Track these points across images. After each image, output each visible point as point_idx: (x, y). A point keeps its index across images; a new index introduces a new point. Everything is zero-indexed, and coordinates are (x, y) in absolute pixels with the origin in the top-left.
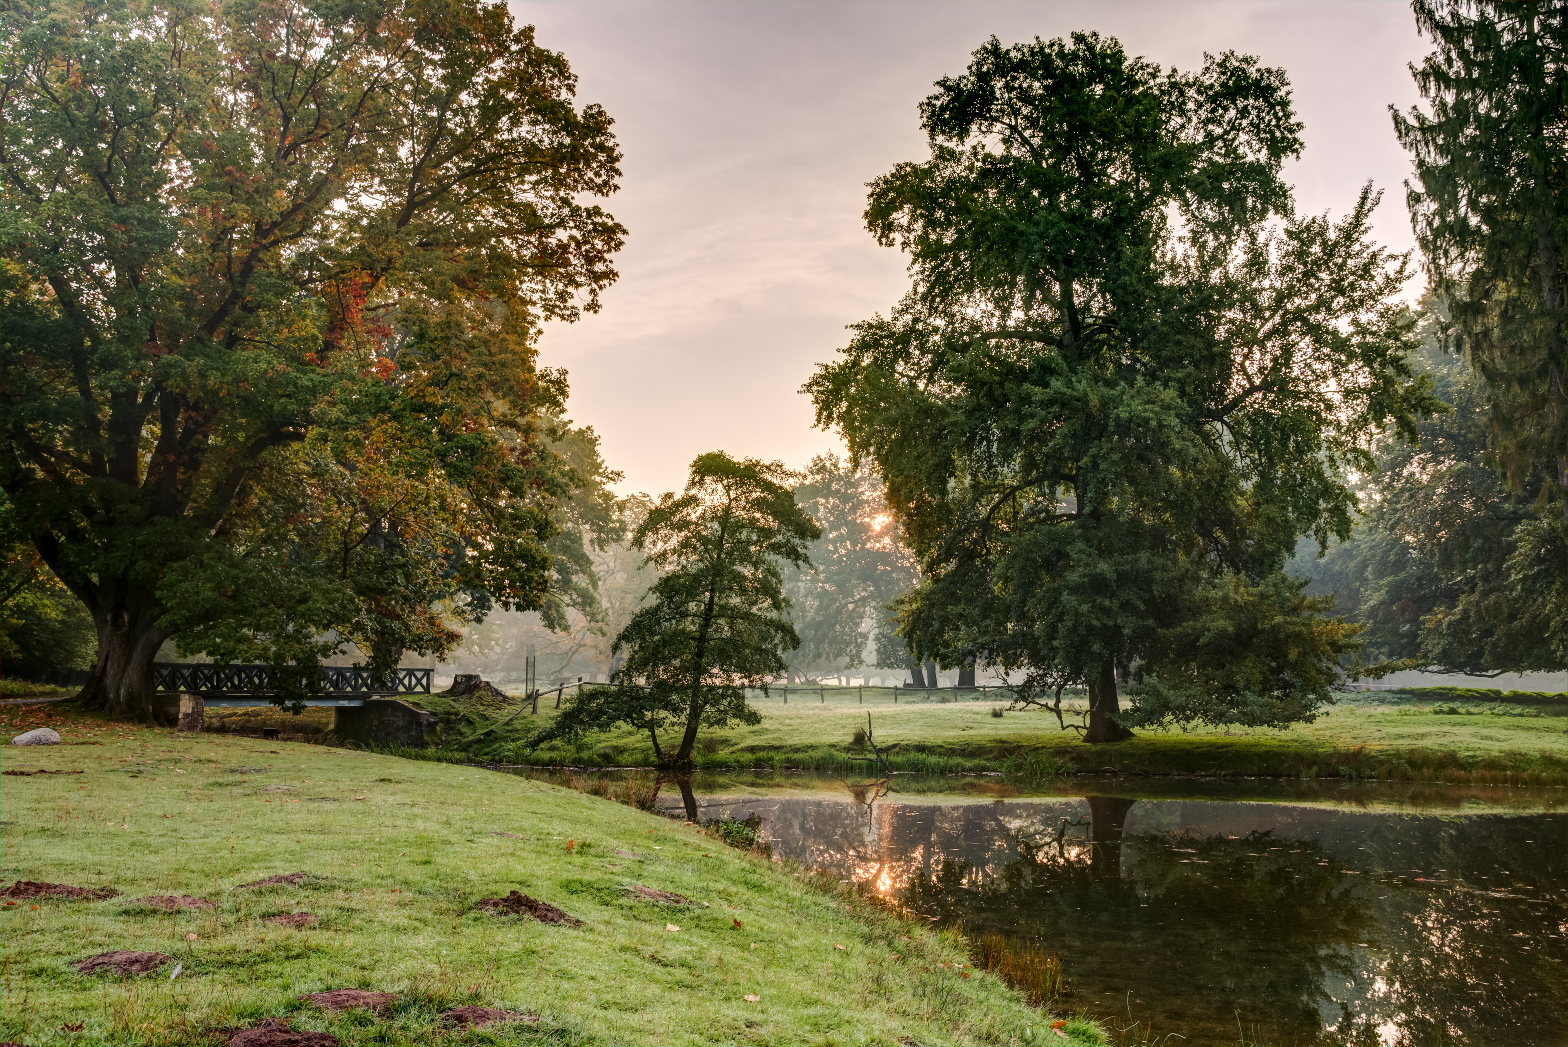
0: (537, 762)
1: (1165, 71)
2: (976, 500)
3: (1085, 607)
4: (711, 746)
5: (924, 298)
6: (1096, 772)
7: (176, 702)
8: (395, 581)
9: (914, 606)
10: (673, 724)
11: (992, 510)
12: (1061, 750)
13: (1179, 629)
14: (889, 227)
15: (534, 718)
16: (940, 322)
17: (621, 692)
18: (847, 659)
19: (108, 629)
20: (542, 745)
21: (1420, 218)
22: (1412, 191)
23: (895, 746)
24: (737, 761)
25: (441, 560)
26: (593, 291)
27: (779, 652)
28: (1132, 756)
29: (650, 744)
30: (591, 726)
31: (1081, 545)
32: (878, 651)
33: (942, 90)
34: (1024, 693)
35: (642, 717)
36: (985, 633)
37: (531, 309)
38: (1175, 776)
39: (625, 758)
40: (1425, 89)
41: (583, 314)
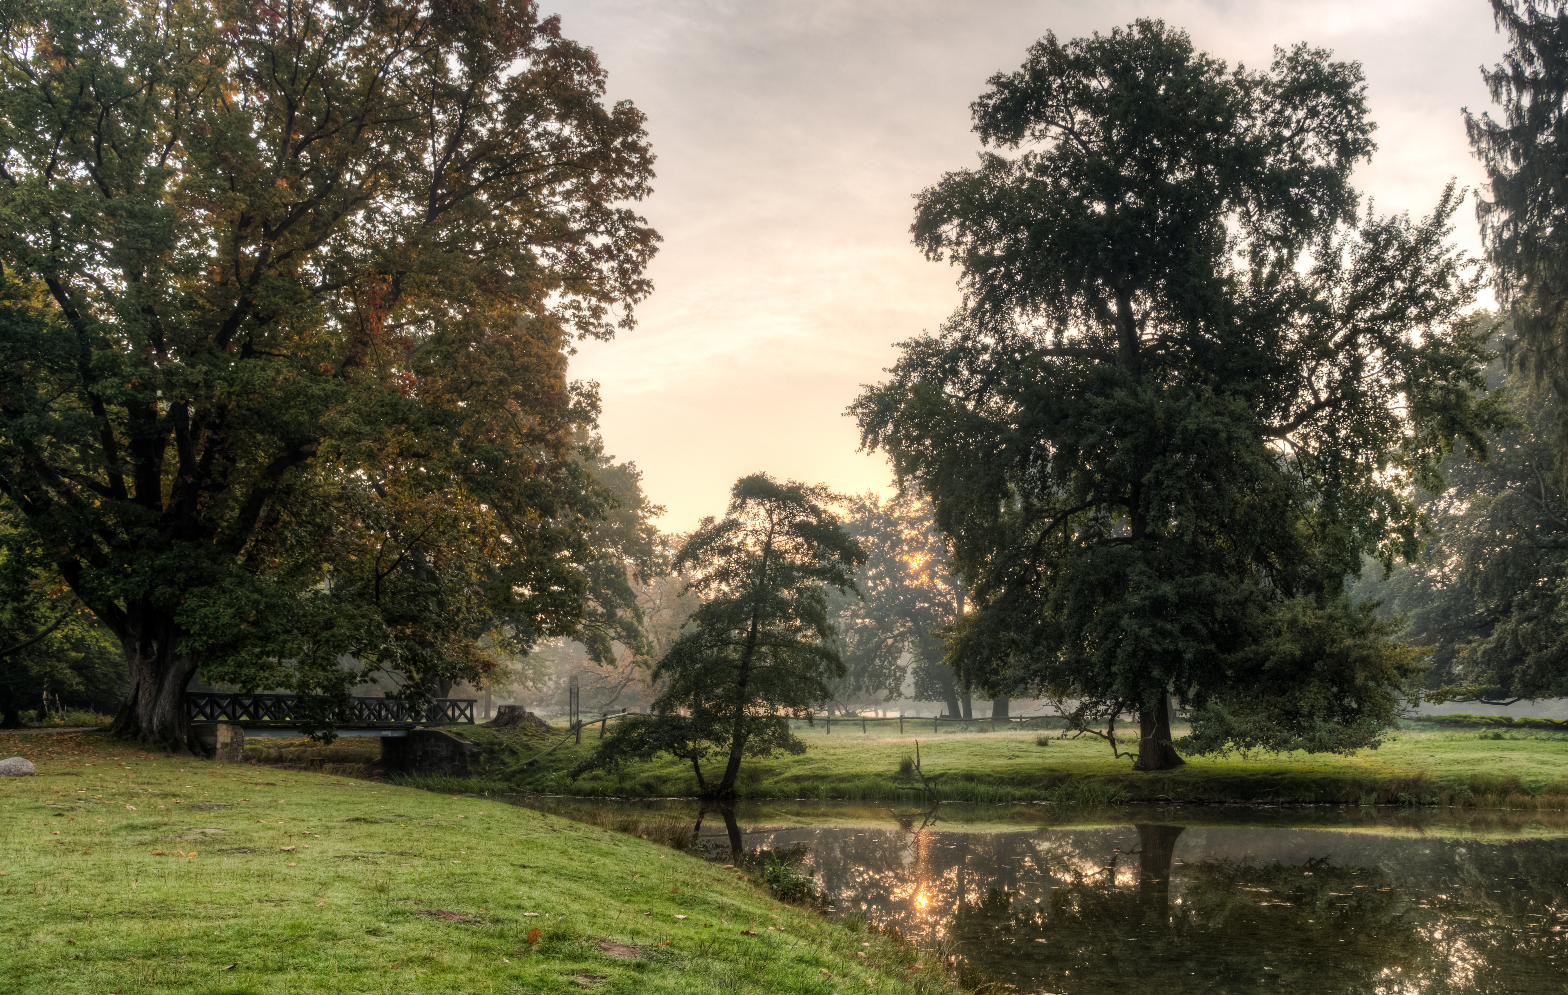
0: (579, 792)
1: (1232, 68)
2: (1027, 524)
3: (1146, 631)
4: (755, 775)
5: (974, 314)
6: (1149, 800)
7: (213, 733)
8: (426, 608)
9: (963, 634)
10: (716, 754)
11: (1043, 536)
12: (1113, 779)
13: (1241, 654)
14: (937, 240)
15: (577, 748)
16: (989, 340)
17: (663, 721)
18: (886, 692)
19: (137, 658)
20: (585, 775)
21: (1489, 231)
22: (1482, 202)
23: (942, 775)
24: (782, 791)
25: (476, 588)
26: (628, 307)
27: (825, 681)
28: (1186, 784)
29: (693, 773)
30: (632, 757)
31: (1141, 566)
32: (916, 684)
33: (994, 88)
34: (1075, 721)
35: (684, 747)
36: (1037, 660)
37: (565, 327)
38: (1230, 803)
39: (668, 788)
40: (1496, 94)
41: (618, 331)
